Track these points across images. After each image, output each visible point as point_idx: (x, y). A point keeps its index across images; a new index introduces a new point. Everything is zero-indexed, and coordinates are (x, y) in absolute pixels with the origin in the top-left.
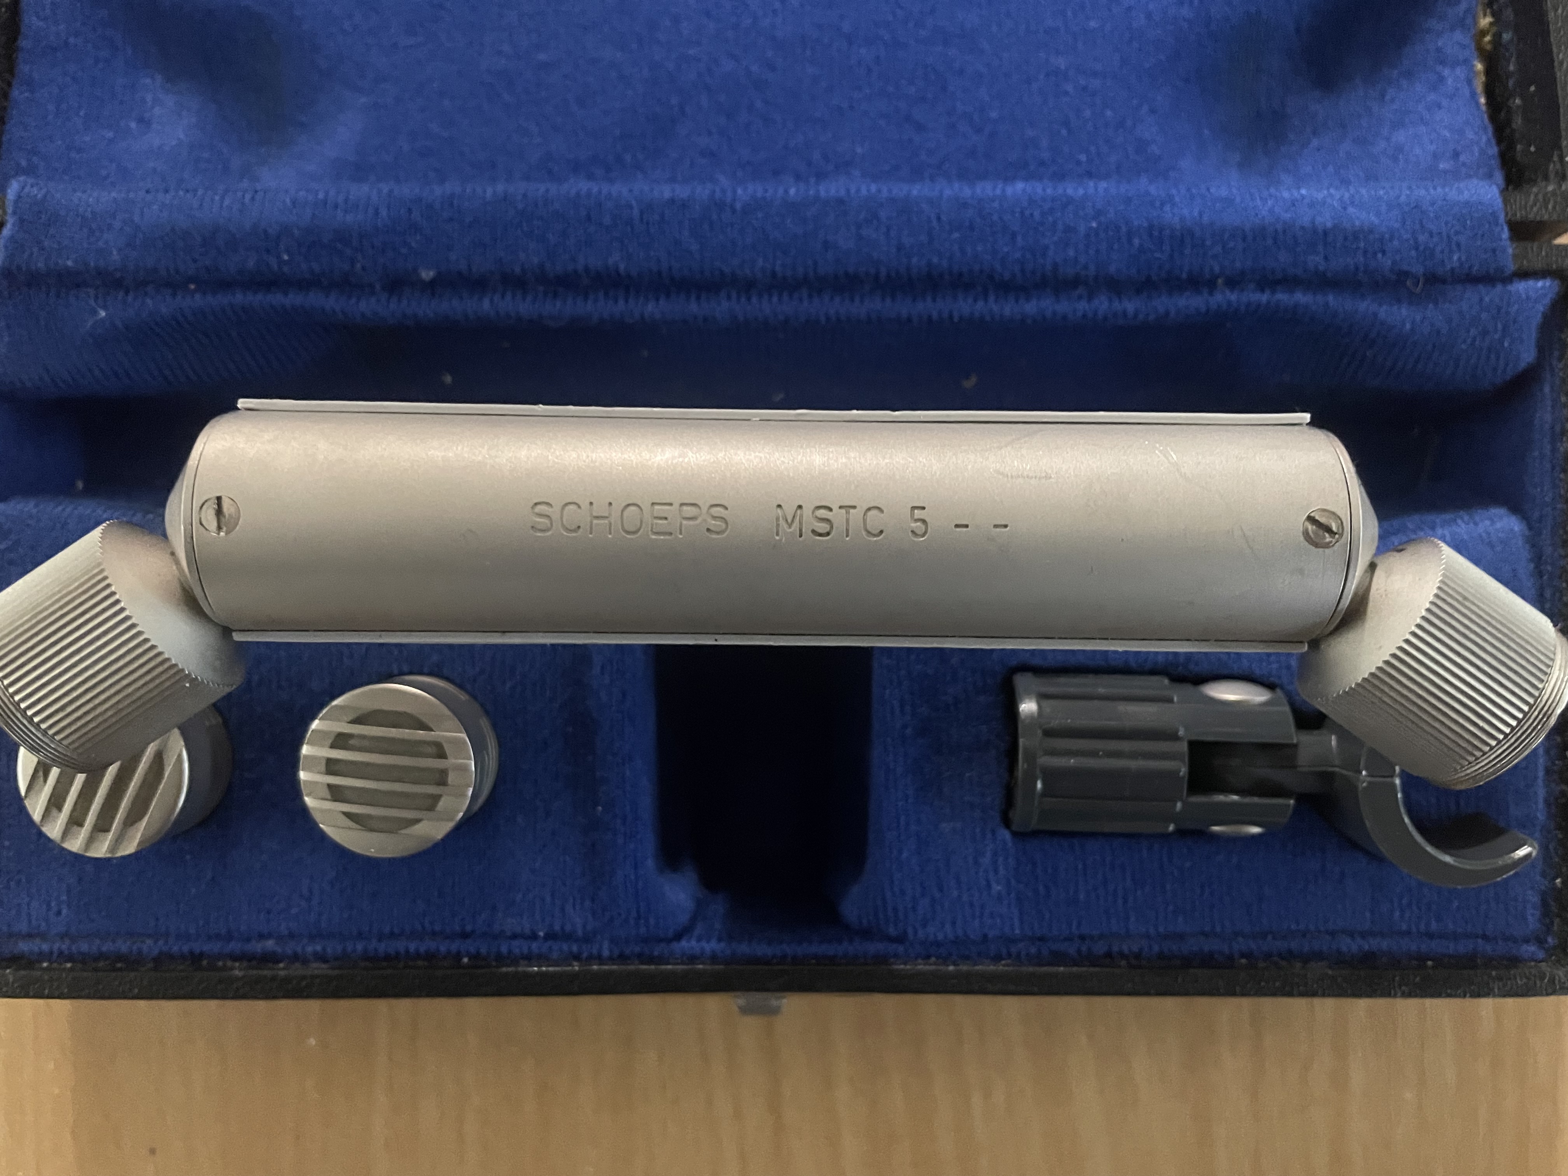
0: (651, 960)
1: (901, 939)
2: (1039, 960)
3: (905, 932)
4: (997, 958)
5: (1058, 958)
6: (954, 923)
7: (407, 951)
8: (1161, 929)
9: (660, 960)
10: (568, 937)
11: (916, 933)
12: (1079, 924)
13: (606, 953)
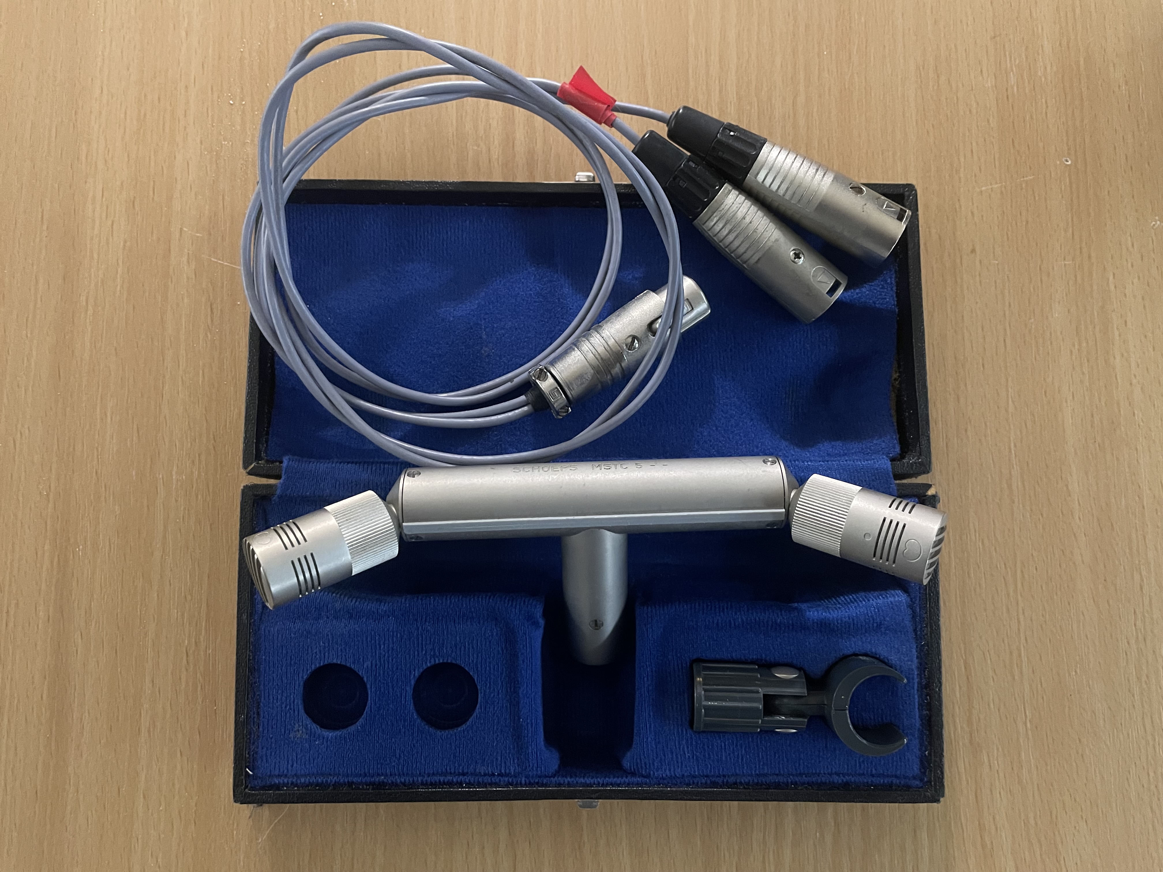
0: (543, 785)
1: (648, 776)
2: (706, 785)
3: (650, 774)
4: (688, 785)
5: (714, 784)
6: (670, 770)
7: (440, 781)
8: (757, 772)
9: (546, 785)
10: (507, 775)
11: (654, 774)
12: (723, 770)
13: (523, 782)
